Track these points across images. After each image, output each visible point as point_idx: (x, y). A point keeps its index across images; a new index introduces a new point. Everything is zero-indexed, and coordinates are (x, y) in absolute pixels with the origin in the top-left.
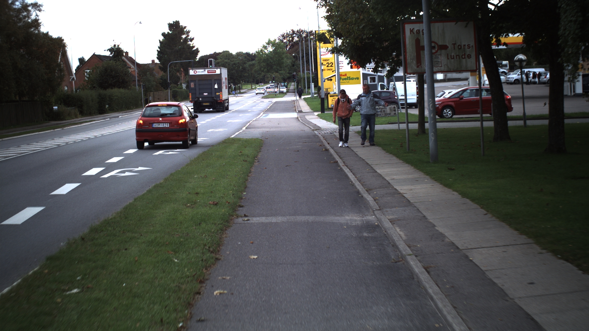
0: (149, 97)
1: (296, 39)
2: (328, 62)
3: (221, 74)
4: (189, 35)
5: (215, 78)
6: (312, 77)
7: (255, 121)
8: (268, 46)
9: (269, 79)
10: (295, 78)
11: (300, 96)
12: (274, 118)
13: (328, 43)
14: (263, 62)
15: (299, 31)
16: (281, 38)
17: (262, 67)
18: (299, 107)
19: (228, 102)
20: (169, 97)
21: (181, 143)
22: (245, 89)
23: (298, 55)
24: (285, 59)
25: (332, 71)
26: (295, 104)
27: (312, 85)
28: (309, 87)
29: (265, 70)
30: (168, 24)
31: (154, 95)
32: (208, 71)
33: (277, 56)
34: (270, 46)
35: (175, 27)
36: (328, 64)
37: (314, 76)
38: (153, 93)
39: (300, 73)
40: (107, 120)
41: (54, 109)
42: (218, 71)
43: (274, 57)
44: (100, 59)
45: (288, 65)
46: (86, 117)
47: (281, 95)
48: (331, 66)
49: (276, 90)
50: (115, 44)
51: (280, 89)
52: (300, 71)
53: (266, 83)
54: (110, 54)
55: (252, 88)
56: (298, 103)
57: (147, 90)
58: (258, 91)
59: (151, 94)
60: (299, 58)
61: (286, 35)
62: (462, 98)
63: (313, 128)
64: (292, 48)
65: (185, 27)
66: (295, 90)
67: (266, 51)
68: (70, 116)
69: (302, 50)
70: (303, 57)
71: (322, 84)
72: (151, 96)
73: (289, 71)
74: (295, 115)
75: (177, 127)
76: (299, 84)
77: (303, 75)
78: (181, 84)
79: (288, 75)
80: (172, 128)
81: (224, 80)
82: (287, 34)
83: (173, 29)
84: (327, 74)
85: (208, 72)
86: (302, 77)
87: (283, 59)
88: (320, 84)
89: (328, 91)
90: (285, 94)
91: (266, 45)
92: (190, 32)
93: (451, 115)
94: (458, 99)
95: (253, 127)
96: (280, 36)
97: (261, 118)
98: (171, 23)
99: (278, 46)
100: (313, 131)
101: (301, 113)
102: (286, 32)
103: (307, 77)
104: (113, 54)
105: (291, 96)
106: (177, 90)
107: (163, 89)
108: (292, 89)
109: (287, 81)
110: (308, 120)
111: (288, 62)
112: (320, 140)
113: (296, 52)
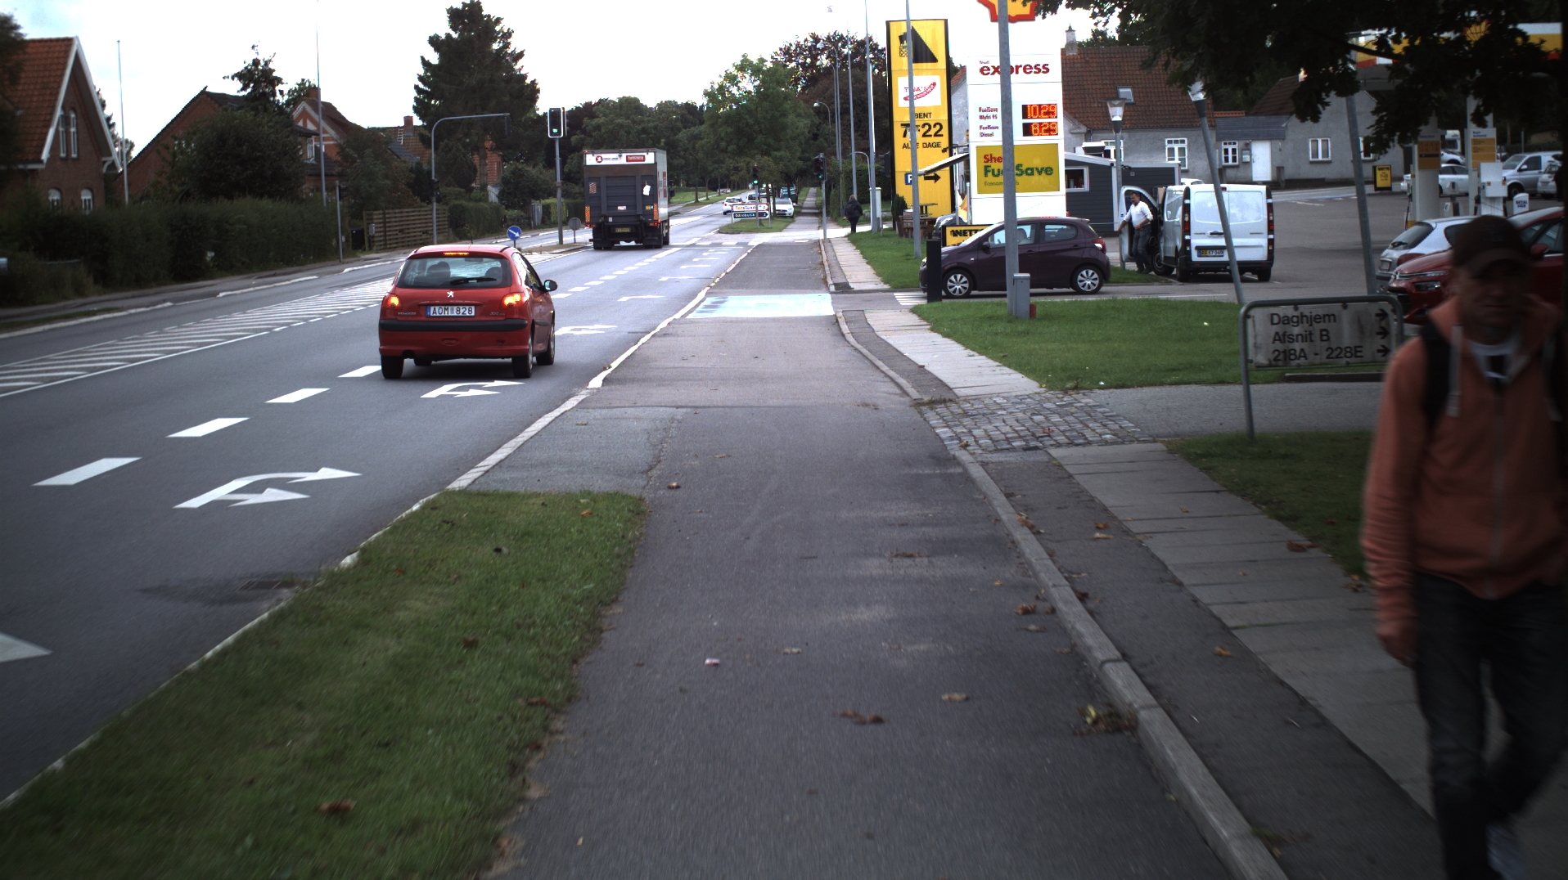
0: (368, 224)
1: (823, 61)
2: (926, 120)
4: (509, 43)
5: (644, 174)
6: (877, 170)
7: (664, 334)
8: (740, 74)
9: (742, 173)
10: (822, 172)
13: (927, 62)
14: (726, 124)
15: (834, 38)
16: (781, 58)
17: (722, 139)
18: (836, 269)
23: (829, 105)
24: (791, 118)
25: (940, 150)
26: (821, 254)
27: (876, 194)
29: (731, 148)
30: (448, 11)
31: (384, 218)
33: (766, 104)
34: (747, 76)
35: (468, 19)
36: (927, 127)
38: (381, 212)
39: (836, 158)
42: (650, 158)
43: (759, 109)
44: (219, 106)
45: (798, 135)
47: (779, 223)
48: (936, 135)
49: (763, 207)
50: (259, 58)
51: (774, 204)
52: (835, 155)
53: (739, 186)
54: (242, 90)
55: (697, 201)
56: (830, 253)
57: (362, 204)
59: (375, 217)
61: (795, 50)
63: (914, 394)
64: (814, 85)
65: (498, 20)
66: (820, 208)
67: (734, 90)
69: (844, 93)
70: (845, 112)
72: (375, 221)
73: (803, 151)
74: (820, 304)
75: (500, 316)
76: (831, 190)
77: (843, 163)
78: (484, 188)
79: (800, 163)
80: (484, 318)
81: (660, 178)
82: (798, 45)
83: (461, 24)
84: (933, 159)
85: (627, 161)
86: (841, 169)
87: (784, 115)
89: (929, 212)
90: (790, 220)
91: (735, 73)
92: (513, 34)
95: (643, 376)
96: (779, 52)
97: (690, 316)
98: (457, 9)
99: (772, 77)
100: (921, 413)
101: (847, 295)
102: (794, 42)
103: (858, 171)
104: (249, 90)
105: (809, 226)
106: (464, 203)
107: (419, 200)
108: (810, 206)
109: (797, 181)
110: (878, 334)
111: (801, 124)
112: (998, 520)
113: (824, 98)
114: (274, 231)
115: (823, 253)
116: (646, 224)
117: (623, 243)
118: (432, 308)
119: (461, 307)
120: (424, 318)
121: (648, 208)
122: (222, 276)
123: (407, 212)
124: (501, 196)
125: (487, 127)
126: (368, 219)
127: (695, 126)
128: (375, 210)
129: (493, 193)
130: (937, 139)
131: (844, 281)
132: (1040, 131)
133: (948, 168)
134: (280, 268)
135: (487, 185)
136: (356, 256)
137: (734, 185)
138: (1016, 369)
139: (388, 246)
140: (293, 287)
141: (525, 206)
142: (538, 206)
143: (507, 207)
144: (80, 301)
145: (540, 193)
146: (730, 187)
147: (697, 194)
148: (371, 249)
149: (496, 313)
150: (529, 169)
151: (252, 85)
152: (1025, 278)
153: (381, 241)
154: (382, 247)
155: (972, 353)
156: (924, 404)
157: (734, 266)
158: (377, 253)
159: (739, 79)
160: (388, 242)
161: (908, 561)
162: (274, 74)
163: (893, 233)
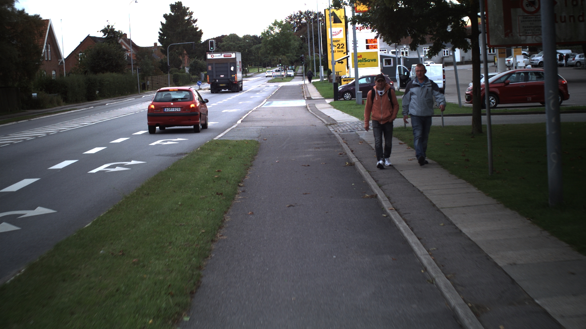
0: (147, 81)
1: (304, 20)
2: (338, 43)
3: (236, 58)
4: (192, 17)
5: (231, 62)
6: (322, 60)
7: (255, 111)
8: (274, 27)
9: (275, 62)
10: (303, 61)
11: (310, 80)
12: (278, 107)
13: (338, 23)
14: (269, 44)
15: (307, 12)
16: (289, 20)
17: (268, 50)
18: (308, 93)
19: (242, 84)
20: (169, 82)
21: (192, 127)
22: (252, 72)
23: (306, 37)
24: (293, 41)
25: (343, 53)
26: (303, 89)
27: (322, 68)
28: (318, 71)
29: (271, 53)
30: (170, 5)
31: (152, 79)
32: (224, 55)
33: (283, 37)
34: (277, 27)
35: (177, 8)
36: (339, 45)
37: (324, 59)
38: (151, 77)
40: (90, 108)
41: (33, 96)
42: (233, 56)
43: (281, 39)
44: (94, 41)
45: (295, 48)
46: (71, 104)
47: (289, 79)
48: (342, 48)
49: (283, 73)
50: (109, 25)
51: (287, 72)
52: (308, 54)
53: (274, 66)
54: (104, 35)
55: (259, 71)
56: (306, 88)
57: (144, 74)
58: (268, 74)
59: (149, 79)
60: (307, 40)
61: (294, 17)
62: (508, 84)
63: (326, 122)
64: (300, 29)
65: (188, 8)
66: (303, 73)
67: (272, 32)
68: (52, 103)
69: (311, 32)
70: (311, 39)
71: (333, 67)
72: (149, 80)
73: (297, 53)
74: (302, 103)
75: (189, 111)
76: (307, 67)
77: (311, 57)
78: (184, 68)
79: (296, 58)
80: (184, 112)
81: (238, 63)
82: (294, 15)
83: (175, 10)
84: (339, 56)
85: (224, 57)
86: (310, 59)
87: (290, 41)
88: (330, 67)
89: (339, 74)
90: (293, 78)
91: (272, 26)
92: (193, 13)
93: (494, 104)
94: (503, 85)
95: (251, 120)
96: (288, 18)
97: (263, 106)
98: (173, 5)
99: (285, 27)
100: (327, 127)
101: (310, 100)
102: (293, 14)
103: (316, 60)
104: (106, 36)
105: (299, 80)
106: (178, 73)
107: (163, 73)
108: (300, 73)
109: (295, 64)
110: (318, 109)
111: (296, 44)
112: (339, 143)
113: (304, 34)
114: (118, 84)
115: (304, 88)
116: (232, 82)
117: (223, 90)
118: (166, 109)
119: (176, 108)
120: (163, 112)
121: (233, 76)
122: (102, 99)
123: (159, 77)
124: (190, 71)
125: (184, 47)
126: (147, 80)
127: (257, 44)
128: (148, 76)
129: (187, 70)
130: (342, 49)
131: (310, 96)
132: (372, 47)
133: (346, 59)
134: (119, 96)
135: (185, 67)
136: (144, 92)
137: (272, 65)
138: (354, 116)
139: (153, 89)
140: (129, 102)
141: (199, 74)
142: (203, 74)
143: (192, 75)
144: (60, 107)
145: (204, 70)
146: (270, 66)
147: (259, 69)
148: (148, 90)
149: (188, 110)
150: (199, 61)
151: (107, 34)
152: (361, 93)
153: (151, 87)
154: (151, 89)
155: (343, 113)
156: (328, 125)
157: (274, 93)
158: (150, 91)
159: (274, 28)
160: (153, 87)
161: (318, 149)
162: (115, 30)
163: (328, 81)
